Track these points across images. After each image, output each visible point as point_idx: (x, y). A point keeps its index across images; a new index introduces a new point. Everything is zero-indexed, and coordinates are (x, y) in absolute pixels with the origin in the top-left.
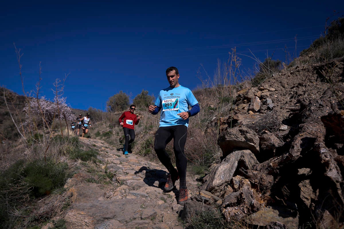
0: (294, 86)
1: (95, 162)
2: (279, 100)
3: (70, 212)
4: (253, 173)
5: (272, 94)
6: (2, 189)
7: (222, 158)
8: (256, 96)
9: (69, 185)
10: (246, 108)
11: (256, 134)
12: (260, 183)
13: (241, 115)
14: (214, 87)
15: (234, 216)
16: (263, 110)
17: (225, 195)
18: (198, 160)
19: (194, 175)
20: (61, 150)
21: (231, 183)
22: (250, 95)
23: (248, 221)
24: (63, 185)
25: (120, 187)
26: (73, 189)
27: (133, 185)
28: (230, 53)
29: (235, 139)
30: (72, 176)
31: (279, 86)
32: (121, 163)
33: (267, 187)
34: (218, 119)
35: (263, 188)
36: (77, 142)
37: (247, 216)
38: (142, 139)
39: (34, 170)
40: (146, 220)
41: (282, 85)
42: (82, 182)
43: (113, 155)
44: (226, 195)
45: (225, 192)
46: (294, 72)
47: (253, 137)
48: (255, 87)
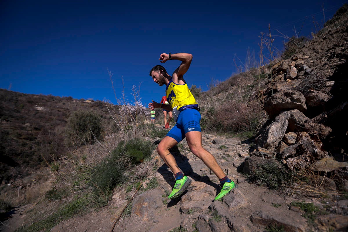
0: (329, 49)
2: (315, 64)
4: (310, 125)
5: (307, 61)
8: (291, 65)
9: (154, 154)
10: (282, 78)
11: (302, 94)
12: (319, 133)
13: (279, 85)
14: (247, 71)
15: (296, 165)
16: (300, 76)
17: (281, 150)
20: (144, 133)
21: (284, 139)
22: (285, 66)
23: (313, 168)
24: (150, 155)
26: (157, 157)
29: (281, 102)
31: (313, 53)
34: (258, 93)
41: (315, 52)
46: (327, 37)
47: (299, 97)
48: (288, 59)
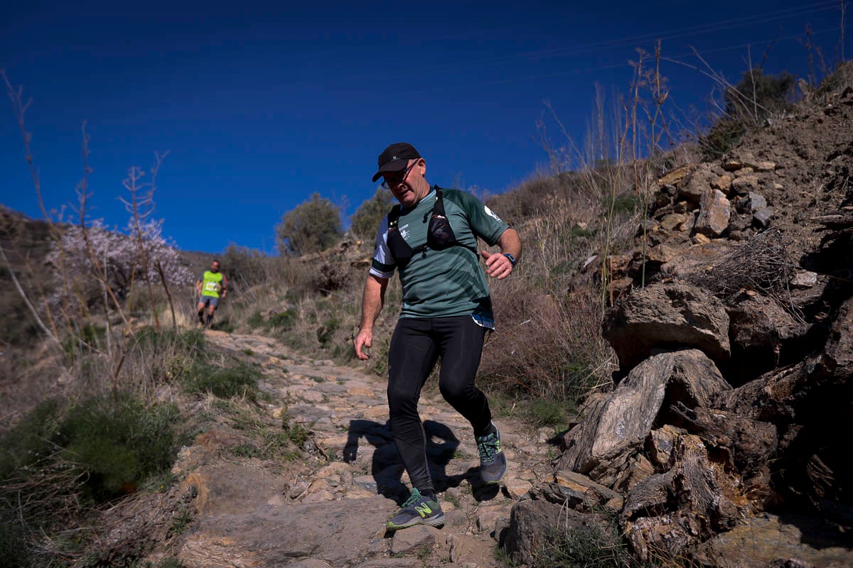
0: (836, 152)
1: (252, 399)
2: (787, 197)
3: (191, 539)
4: (712, 417)
5: (765, 179)
6: (4, 480)
7: (617, 377)
8: (717, 187)
9: (185, 464)
10: (685, 227)
11: (719, 301)
12: (735, 446)
13: (670, 249)
14: (586, 170)
15: (658, 544)
16: (737, 229)
17: (631, 484)
18: (546, 384)
19: (537, 428)
20: (157, 370)
21: (647, 447)
22: (698, 187)
23: (703, 556)
24: (169, 467)
25: (326, 468)
26: (197, 477)
27: (363, 461)
28: (631, 63)
29: (653, 319)
30: (193, 439)
31: (789, 154)
32: (326, 401)
33: (758, 456)
34: (601, 264)
35: (746, 462)
36: (200, 344)
37: (699, 541)
38: (382, 329)
39: (86, 426)
40: (403, 559)
41: (797, 151)
42: (220, 454)
43: (303, 378)
44: (633, 484)
45: (631, 474)
46: (836, 108)
47: (710, 311)
48: (711, 162)
